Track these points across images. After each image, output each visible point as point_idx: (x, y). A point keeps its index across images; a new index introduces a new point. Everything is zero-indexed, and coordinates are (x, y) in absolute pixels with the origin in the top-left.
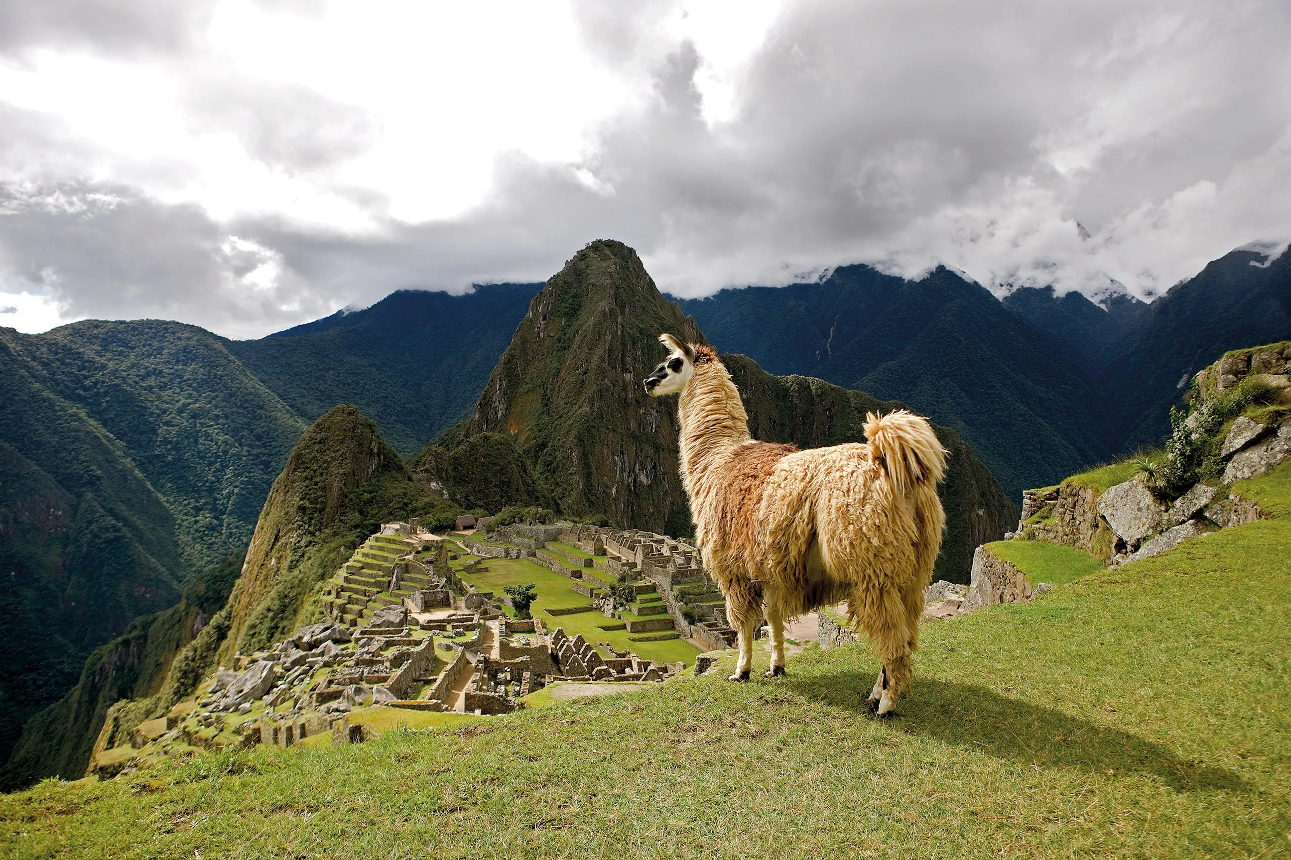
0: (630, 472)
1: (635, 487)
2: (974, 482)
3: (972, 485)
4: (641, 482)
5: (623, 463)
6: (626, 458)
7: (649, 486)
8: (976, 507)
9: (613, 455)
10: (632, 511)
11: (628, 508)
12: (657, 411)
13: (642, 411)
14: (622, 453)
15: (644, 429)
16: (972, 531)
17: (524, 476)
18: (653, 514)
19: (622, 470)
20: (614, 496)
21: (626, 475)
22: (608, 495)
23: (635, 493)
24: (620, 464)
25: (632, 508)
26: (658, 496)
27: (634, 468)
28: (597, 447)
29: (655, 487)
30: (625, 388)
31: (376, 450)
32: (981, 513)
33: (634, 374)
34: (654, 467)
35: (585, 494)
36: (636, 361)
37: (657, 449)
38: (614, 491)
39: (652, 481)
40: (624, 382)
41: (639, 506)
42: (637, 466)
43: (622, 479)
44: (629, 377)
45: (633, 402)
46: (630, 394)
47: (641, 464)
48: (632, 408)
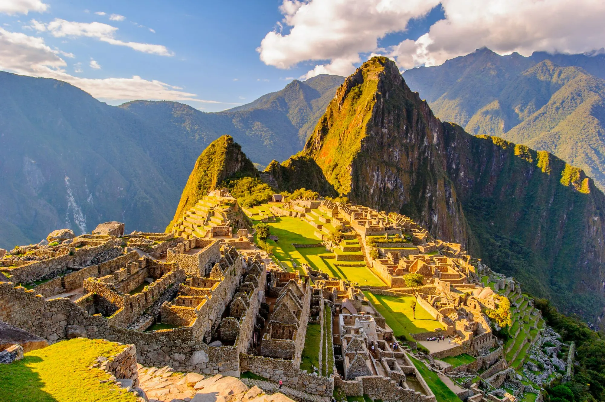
0: (382, 181)
1: (384, 189)
2: (593, 200)
3: (591, 202)
4: (388, 187)
5: (378, 177)
6: (380, 174)
7: (393, 190)
8: (593, 215)
9: (373, 172)
10: (382, 202)
11: (379, 200)
12: (400, 150)
13: (391, 150)
14: (378, 171)
15: (391, 159)
16: (589, 229)
17: (320, 178)
18: (393, 205)
19: (378, 180)
20: (372, 193)
21: (379, 182)
22: (368, 193)
23: (384, 193)
24: (376, 176)
25: (382, 200)
26: (397, 195)
27: (385, 179)
28: (364, 166)
29: (396, 191)
30: (382, 137)
31: (240, 160)
32: (596, 218)
33: (388, 130)
34: (396, 180)
35: (355, 191)
36: (390, 122)
37: (398, 170)
38: (372, 191)
39: (394, 187)
40: (382, 133)
41: (386, 200)
42: (386, 178)
43: (377, 185)
44: (385, 131)
45: (386, 144)
46: (385, 140)
47: (389, 178)
48: (385, 148)
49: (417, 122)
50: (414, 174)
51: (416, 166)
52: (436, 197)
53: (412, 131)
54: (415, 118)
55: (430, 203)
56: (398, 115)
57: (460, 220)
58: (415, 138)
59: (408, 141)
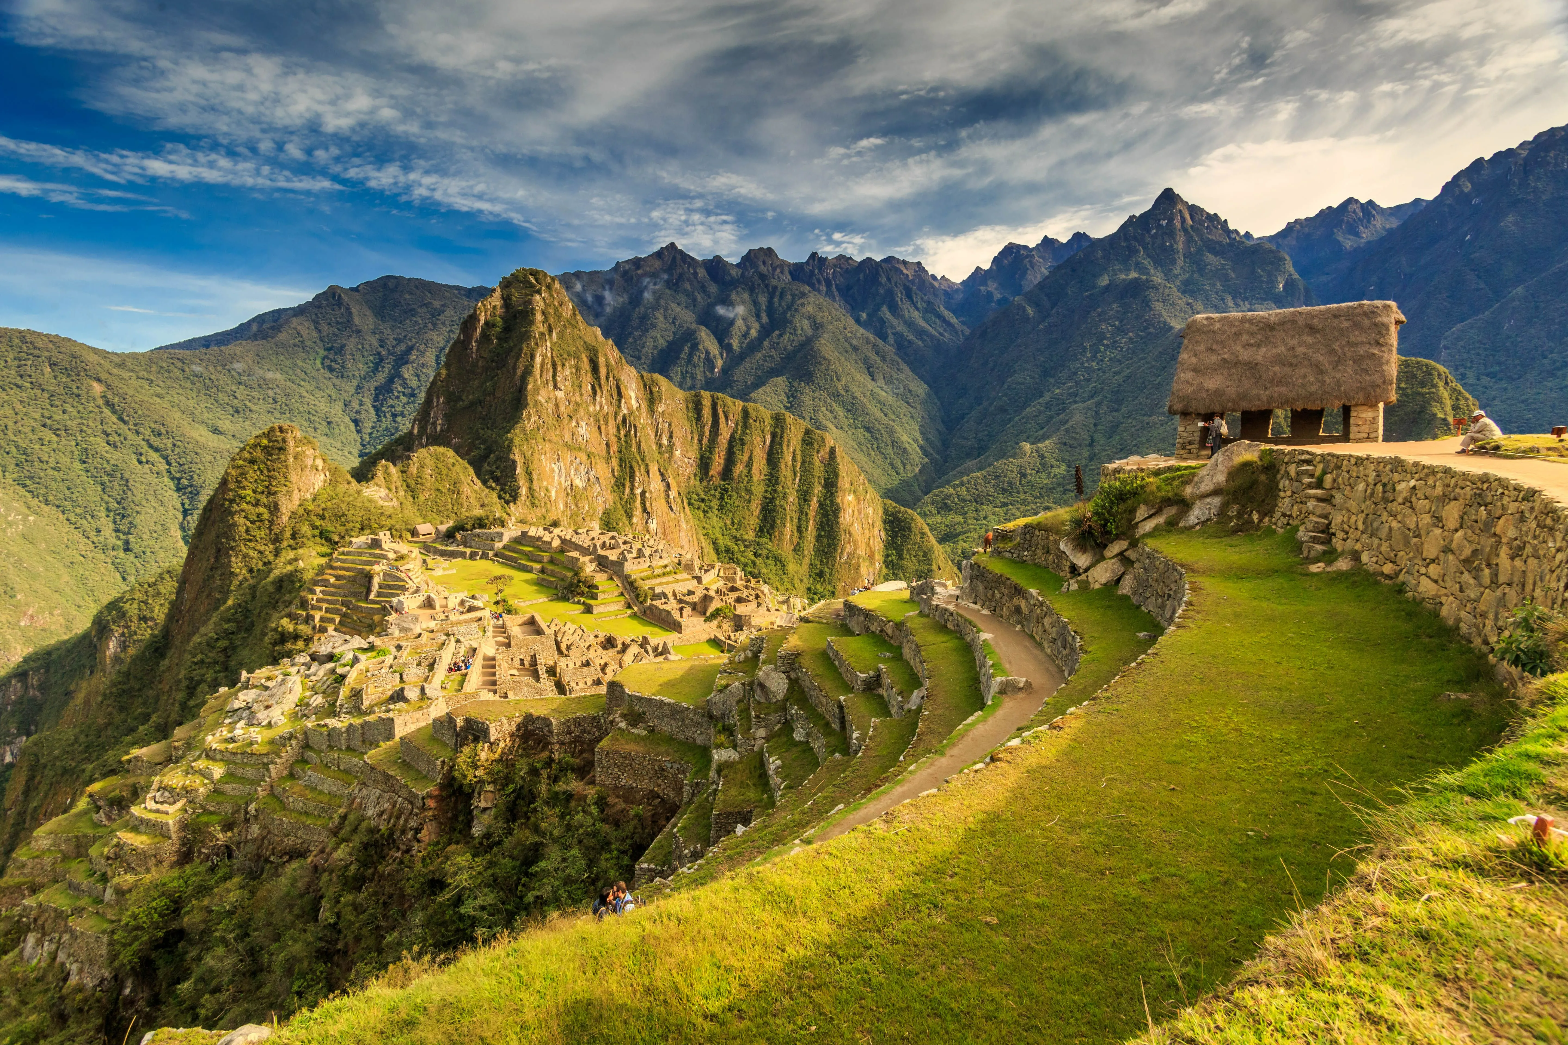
0: (566, 477)
1: (571, 489)
5: (560, 471)
6: (562, 465)
7: (585, 489)
11: (566, 508)
12: (587, 424)
13: (573, 424)
15: (576, 440)
18: (588, 511)
19: (560, 476)
21: (563, 479)
24: (556, 470)
25: (570, 507)
26: (593, 497)
27: (570, 473)
28: (536, 455)
29: (589, 489)
30: (557, 406)
33: (565, 393)
34: (588, 473)
36: (566, 380)
37: (589, 456)
39: (586, 484)
40: (557, 398)
41: (577, 505)
42: (573, 472)
43: (560, 483)
44: (560, 394)
45: (565, 415)
46: (562, 409)
47: (576, 469)
48: (565, 422)
49: (607, 378)
50: (613, 460)
51: (614, 448)
52: (651, 492)
53: (602, 391)
54: (603, 371)
55: (643, 503)
56: (578, 369)
57: (687, 522)
58: (607, 403)
59: (598, 408)
